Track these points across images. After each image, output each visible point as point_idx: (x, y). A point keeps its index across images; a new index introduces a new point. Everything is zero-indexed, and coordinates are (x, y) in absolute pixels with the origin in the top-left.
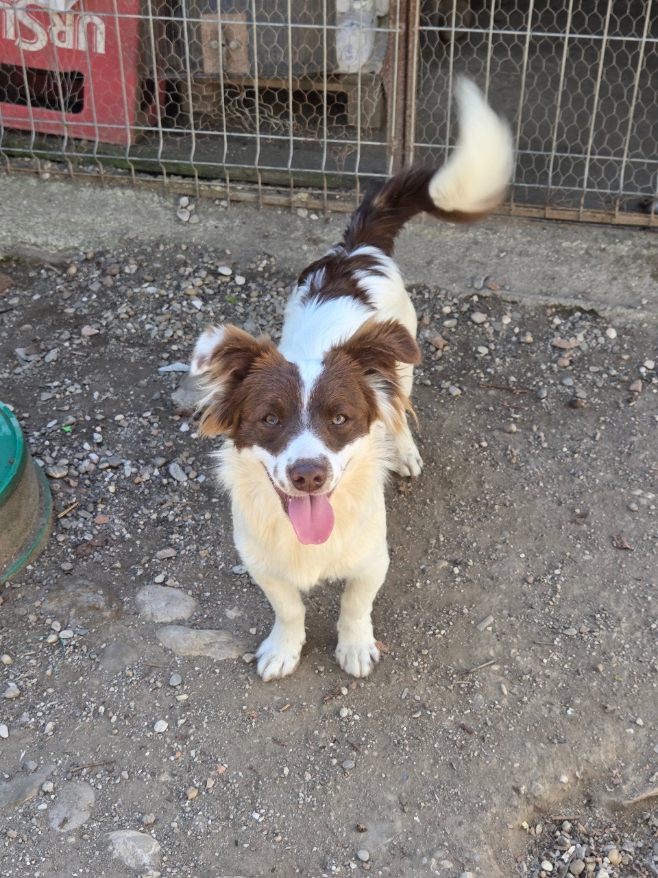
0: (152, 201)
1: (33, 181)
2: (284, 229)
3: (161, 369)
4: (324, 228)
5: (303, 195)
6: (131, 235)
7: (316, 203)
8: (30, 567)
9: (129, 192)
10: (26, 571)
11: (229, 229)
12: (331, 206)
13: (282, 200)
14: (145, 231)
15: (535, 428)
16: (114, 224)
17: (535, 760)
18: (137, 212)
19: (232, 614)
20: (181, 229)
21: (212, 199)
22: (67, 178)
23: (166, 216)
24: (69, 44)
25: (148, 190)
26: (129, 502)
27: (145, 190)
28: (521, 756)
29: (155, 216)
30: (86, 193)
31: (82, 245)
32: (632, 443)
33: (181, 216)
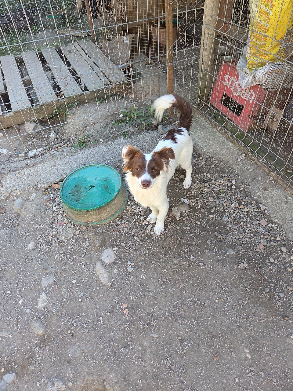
1: (215, 130)
2: (261, 180)
3: (181, 198)
4: (272, 187)
5: (274, 174)
7: (276, 178)
11: (247, 170)
12: (280, 182)
13: (268, 171)
16: (221, 152)
18: (229, 151)
19: (115, 271)
20: (235, 163)
21: (251, 159)
22: (222, 133)
23: (236, 155)
26: (133, 226)
27: (237, 146)
29: (233, 154)
30: (223, 139)
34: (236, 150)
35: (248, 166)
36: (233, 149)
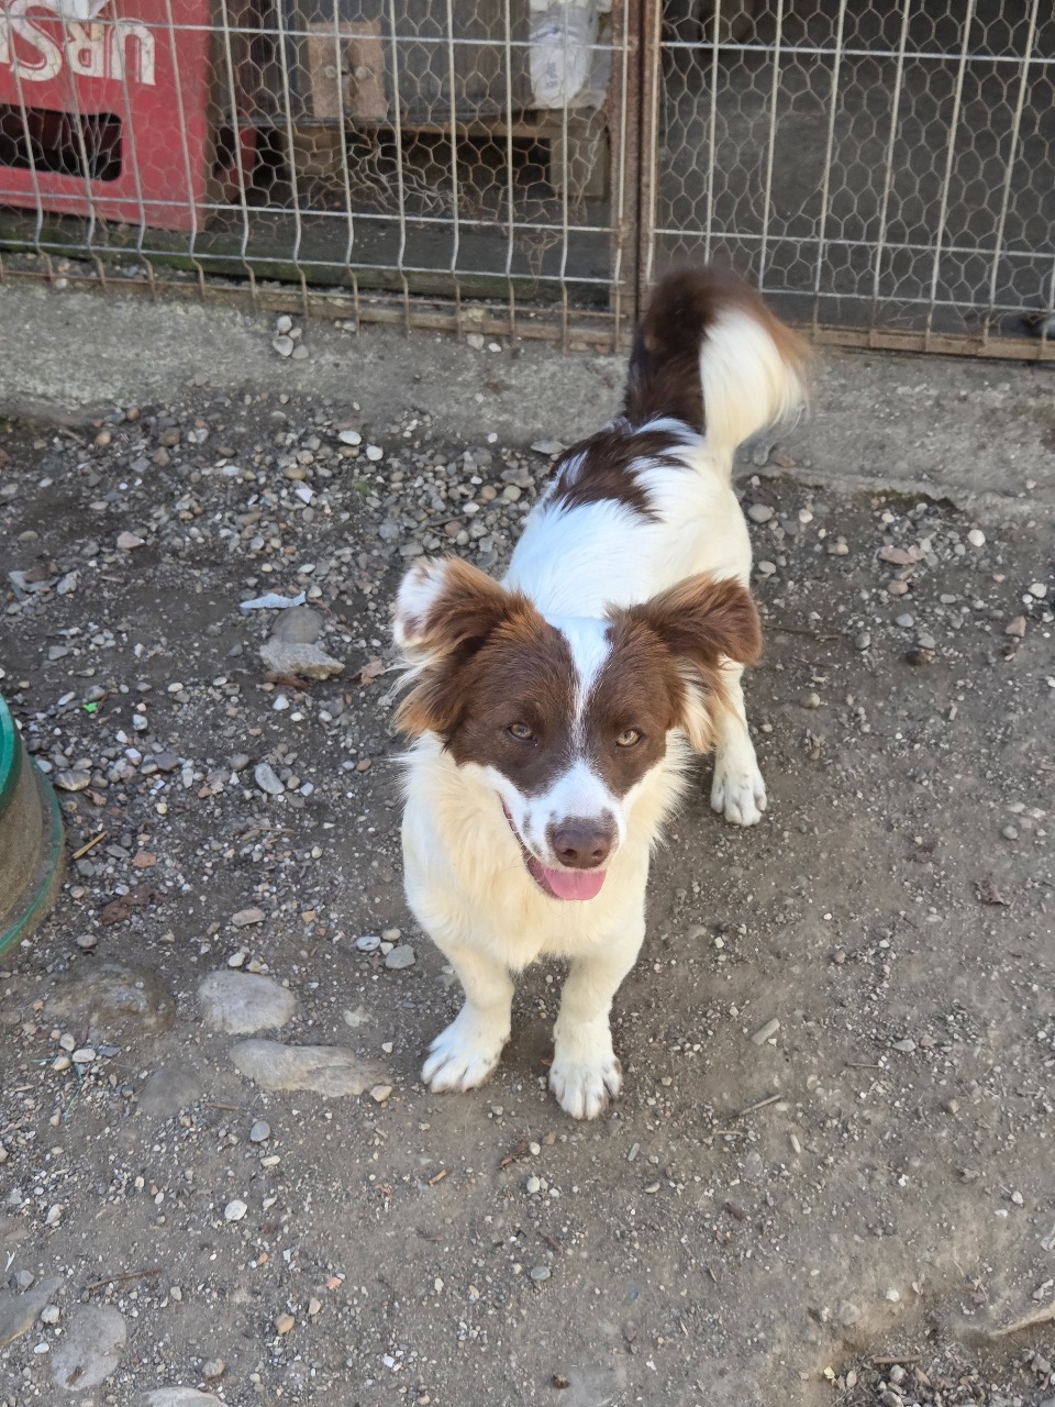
0: (235, 324)
1: (40, 292)
2: (445, 368)
3: (244, 605)
4: (511, 366)
5: (476, 313)
6: (199, 380)
7: (497, 326)
8: (26, 943)
9: (196, 310)
10: (19, 948)
11: (358, 368)
12: (522, 329)
13: (442, 320)
14: (221, 372)
15: (850, 700)
16: (170, 362)
17: (845, 1263)
18: (209, 342)
19: (354, 1018)
20: (280, 369)
21: (330, 319)
22: (95, 287)
23: (254, 347)
24: (95, 70)
25: (227, 305)
26: (188, 830)
27: (222, 305)
28: (823, 1257)
29: (236, 347)
30: (126, 310)
31: (119, 396)
32: (1007, 726)
33: (278, 348)
34: (234, 323)
35: (342, 352)
36: (212, 324)
